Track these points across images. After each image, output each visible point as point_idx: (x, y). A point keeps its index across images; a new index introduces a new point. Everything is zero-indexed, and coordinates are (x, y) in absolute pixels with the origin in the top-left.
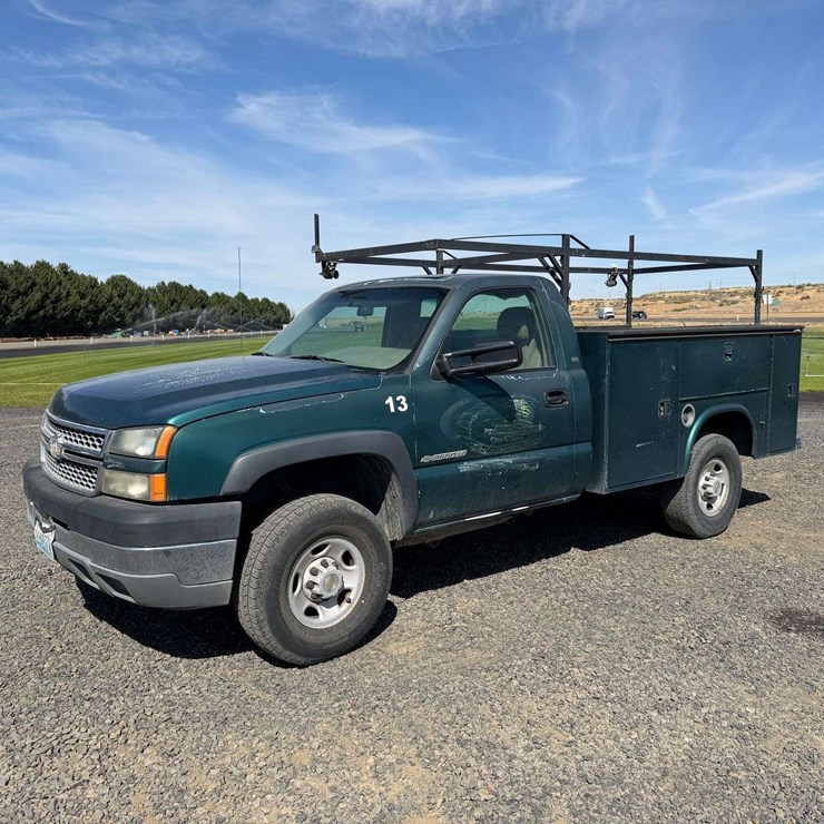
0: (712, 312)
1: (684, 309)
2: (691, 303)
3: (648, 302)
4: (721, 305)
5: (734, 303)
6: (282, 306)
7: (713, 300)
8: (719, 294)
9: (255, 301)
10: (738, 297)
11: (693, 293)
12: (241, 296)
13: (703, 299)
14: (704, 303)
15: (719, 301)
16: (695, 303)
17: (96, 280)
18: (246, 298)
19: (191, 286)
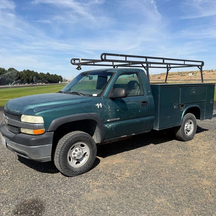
0: (178, 78)
1: (171, 77)
2: (173, 76)
3: (162, 75)
4: (181, 76)
5: (185, 75)
6: (60, 76)
7: (179, 75)
8: (181, 73)
9: (52, 75)
10: (186, 74)
11: (174, 73)
12: (48, 74)
13: (177, 75)
14: (177, 76)
15: (180, 75)
16: (174, 76)
17: (4, 69)
18: (49, 74)
19: (33, 71)
